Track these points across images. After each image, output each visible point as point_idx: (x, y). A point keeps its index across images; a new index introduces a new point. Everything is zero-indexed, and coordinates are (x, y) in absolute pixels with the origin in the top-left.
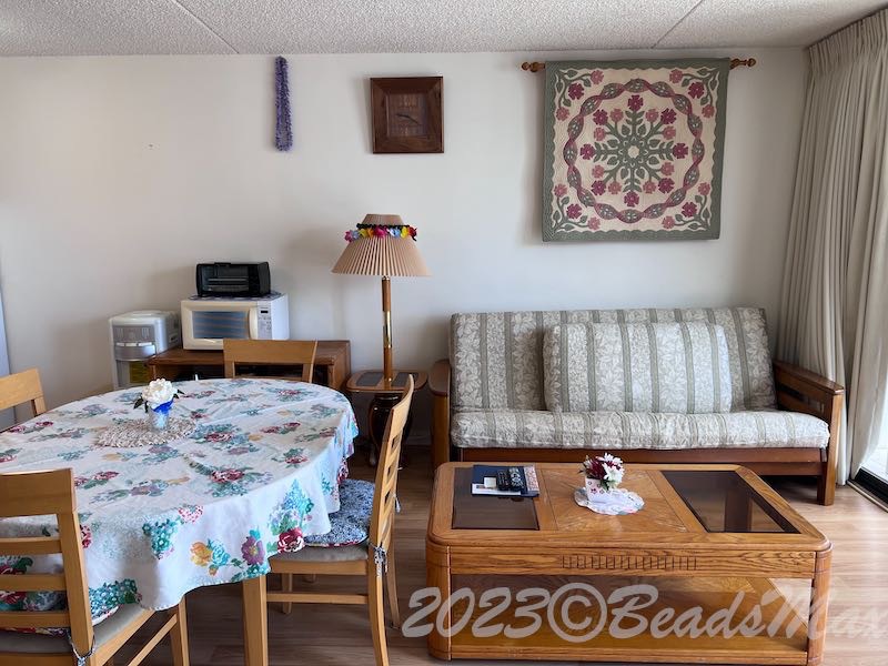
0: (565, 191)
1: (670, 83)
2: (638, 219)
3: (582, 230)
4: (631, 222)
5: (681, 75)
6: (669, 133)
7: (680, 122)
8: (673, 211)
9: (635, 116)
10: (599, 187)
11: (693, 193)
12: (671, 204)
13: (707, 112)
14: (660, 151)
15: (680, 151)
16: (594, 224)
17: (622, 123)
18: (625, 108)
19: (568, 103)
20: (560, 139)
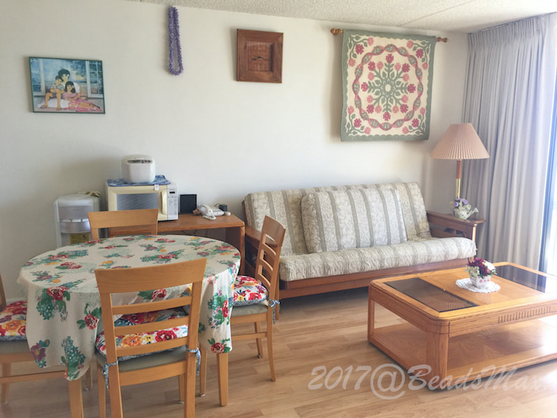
0: (353, 110)
1: (407, 48)
2: (390, 128)
3: (361, 134)
4: (387, 130)
5: (413, 44)
6: (406, 78)
7: (412, 72)
8: (407, 124)
9: (389, 67)
10: (370, 109)
11: (417, 113)
12: (407, 119)
13: (425, 66)
14: (401, 88)
15: (411, 89)
16: (368, 131)
17: (383, 70)
18: (385, 61)
19: (355, 56)
20: (351, 77)
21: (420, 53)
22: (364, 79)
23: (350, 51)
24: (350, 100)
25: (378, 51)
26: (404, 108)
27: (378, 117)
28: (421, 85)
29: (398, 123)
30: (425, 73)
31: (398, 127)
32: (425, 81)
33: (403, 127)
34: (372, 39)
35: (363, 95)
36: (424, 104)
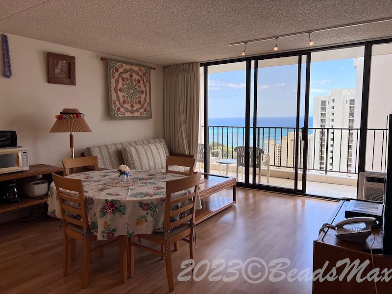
0: (116, 103)
1: (138, 71)
3: (121, 116)
4: (133, 113)
5: (141, 69)
6: (140, 87)
7: (142, 84)
8: (142, 110)
9: (131, 80)
10: (124, 102)
11: (146, 104)
12: (141, 108)
13: (147, 81)
14: (138, 92)
15: (142, 92)
16: (124, 114)
17: (128, 82)
18: (129, 77)
19: (115, 74)
20: (113, 85)
21: (144, 74)
22: (120, 86)
23: (112, 70)
24: (114, 97)
25: (126, 71)
26: (140, 102)
27: (128, 106)
28: (146, 91)
29: (138, 110)
30: (148, 85)
31: (138, 112)
32: (148, 89)
33: (140, 112)
34: (122, 65)
35: (120, 94)
36: (148, 101)
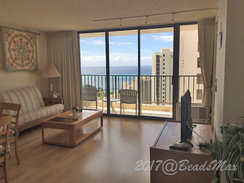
0: (9, 59)
1: (27, 36)
2: (24, 67)
3: (13, 69)
4: (23, 67)
5: (29, 35)
6: (28, 47)
7: (29, 45)
8: (30, 65)
9: (21, 43)
10: (16, 59)
11: (33, 60)
12: (30, 63)
13: (34, 43)
14: (26, 51)
15: (30, 51)
16: (16, 67)
17: (19, 44)
18: (19, 40)
19: (8, 38)
20: (7, 46)
21: (31, 38)
22: (12, 47)
23: (5, 35)
24: (8, 55)
25: (16, 36)
26: (28, 59)
27: (19, 62)
28: (33, 50)
29: (27, 64)
30: (34, 46)
31: (27, 66)
32: (34, 49)
33: (29, 66)
34: (14, 31)
35: (13, 53)
36: (35, 57)
